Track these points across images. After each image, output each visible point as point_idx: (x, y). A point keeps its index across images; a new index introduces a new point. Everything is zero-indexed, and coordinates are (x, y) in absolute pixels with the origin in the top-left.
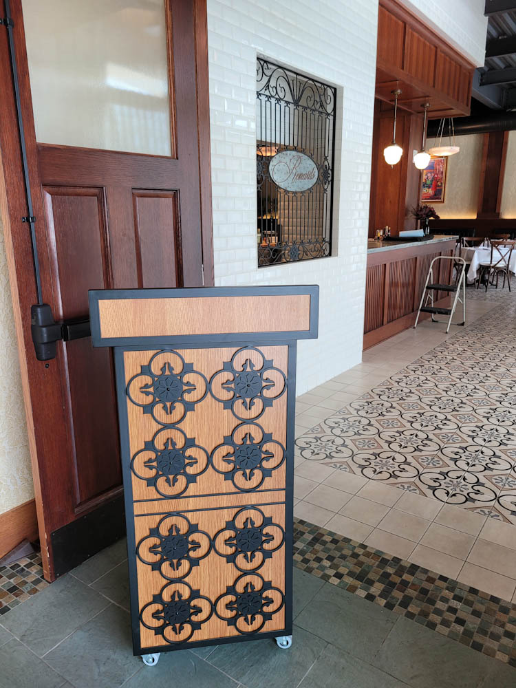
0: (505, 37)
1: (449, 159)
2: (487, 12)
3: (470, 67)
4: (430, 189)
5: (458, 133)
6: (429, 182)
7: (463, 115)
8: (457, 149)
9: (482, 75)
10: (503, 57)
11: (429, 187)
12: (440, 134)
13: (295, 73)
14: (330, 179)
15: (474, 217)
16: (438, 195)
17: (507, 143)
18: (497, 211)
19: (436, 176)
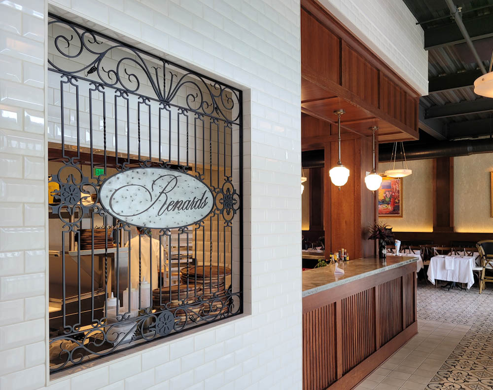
0: (444, 75)
1: (404, 180)
2: (426, 46)
3: (415, 96)
4: (389, 206)
5: (410, 158)
6: (387, 200)
7: (413, 139)
8: (409, 172)
9: (426, 110)
10: (442, 93)
11: (388, 204)
12: (393, 159)
13: (161, 59)
14: (236, 207)
15: (431, 230)
16: (396, 211)
17: (453, 167)
18: (451, 226)
19: (393, 194)
